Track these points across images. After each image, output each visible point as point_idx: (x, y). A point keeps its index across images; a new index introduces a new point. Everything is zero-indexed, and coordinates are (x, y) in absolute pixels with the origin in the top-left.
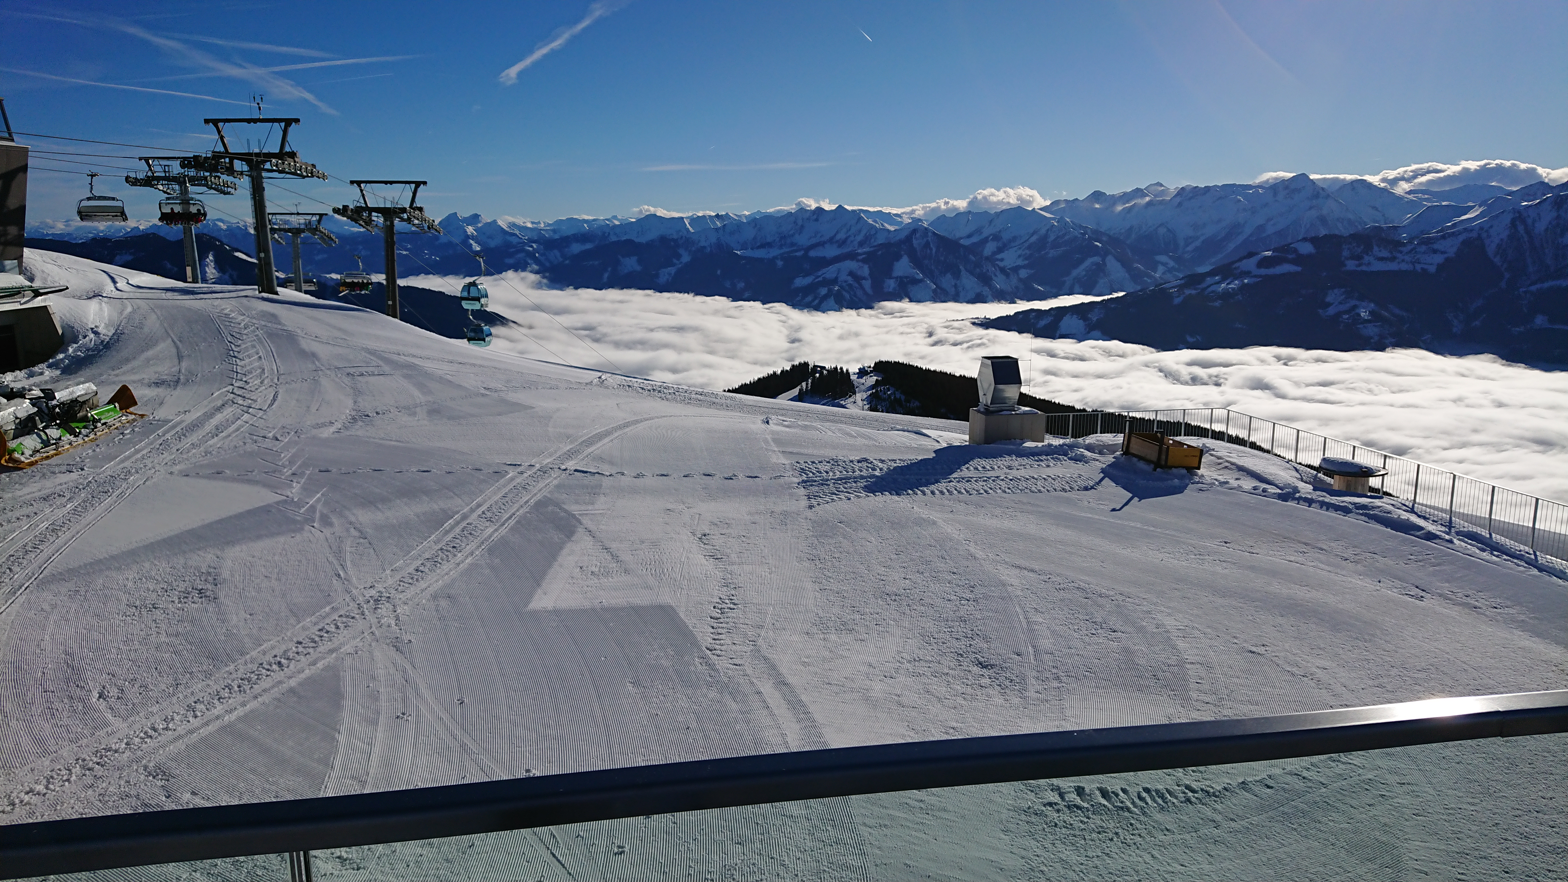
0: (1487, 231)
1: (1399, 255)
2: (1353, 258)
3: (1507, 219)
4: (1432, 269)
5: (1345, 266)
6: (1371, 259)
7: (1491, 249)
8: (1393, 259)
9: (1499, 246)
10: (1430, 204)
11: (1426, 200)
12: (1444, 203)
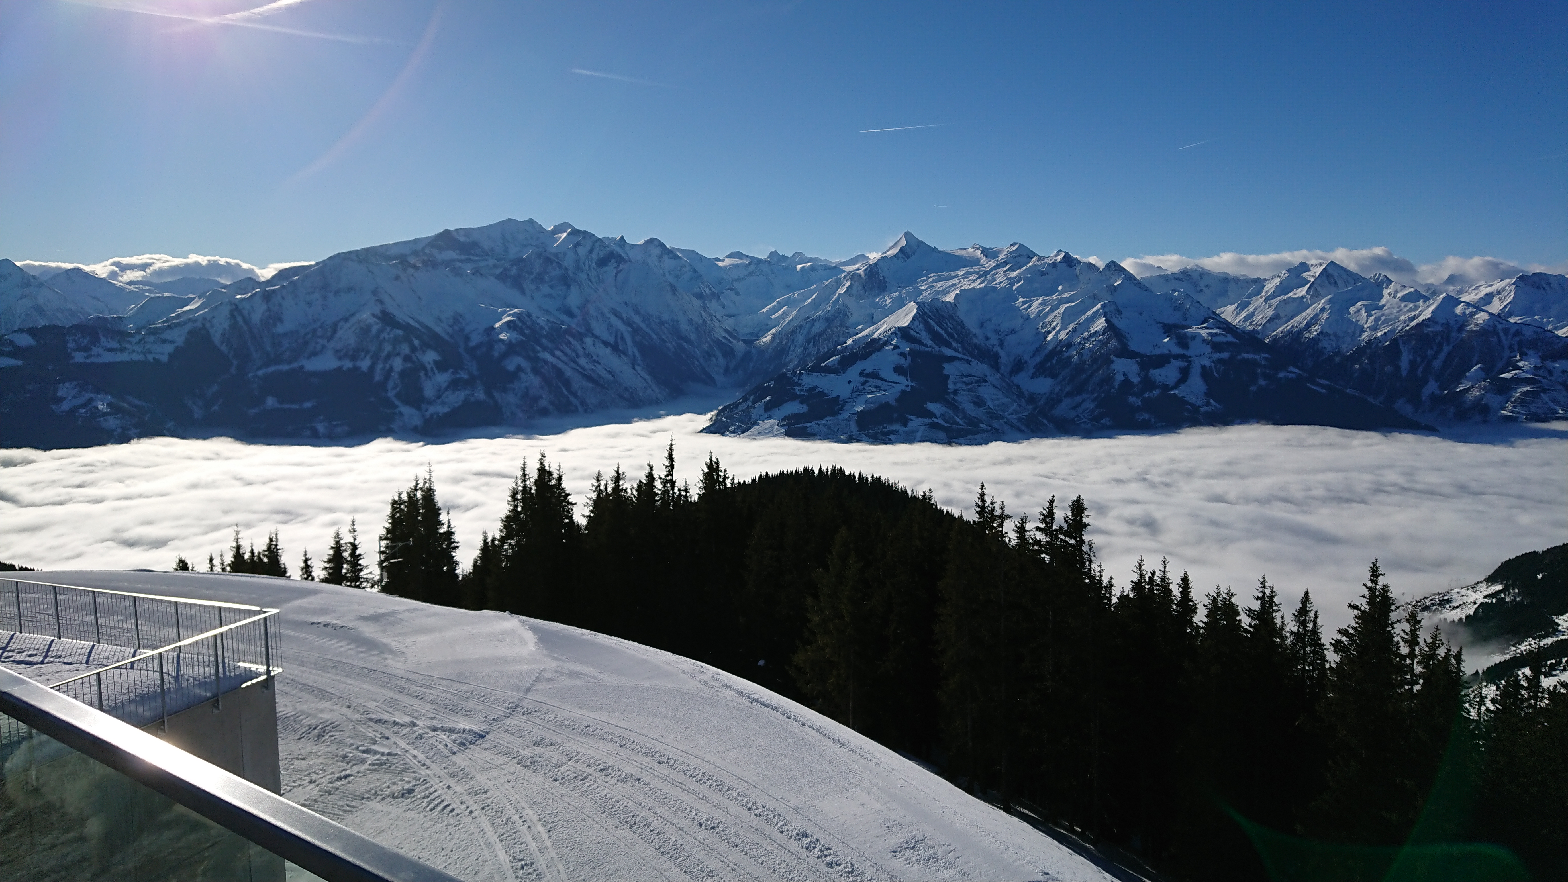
0: (210, 322)
1: (128, 346)
2: (79, 349)
3: (226, 311)
4: (164, 359)
5: (73, 358)
6: (100, 350)
7: (217, 338)
8: (122, 350)
9: (223, 335)
10: (152, 295)
11: (149, 291)
12: (166, 294)
